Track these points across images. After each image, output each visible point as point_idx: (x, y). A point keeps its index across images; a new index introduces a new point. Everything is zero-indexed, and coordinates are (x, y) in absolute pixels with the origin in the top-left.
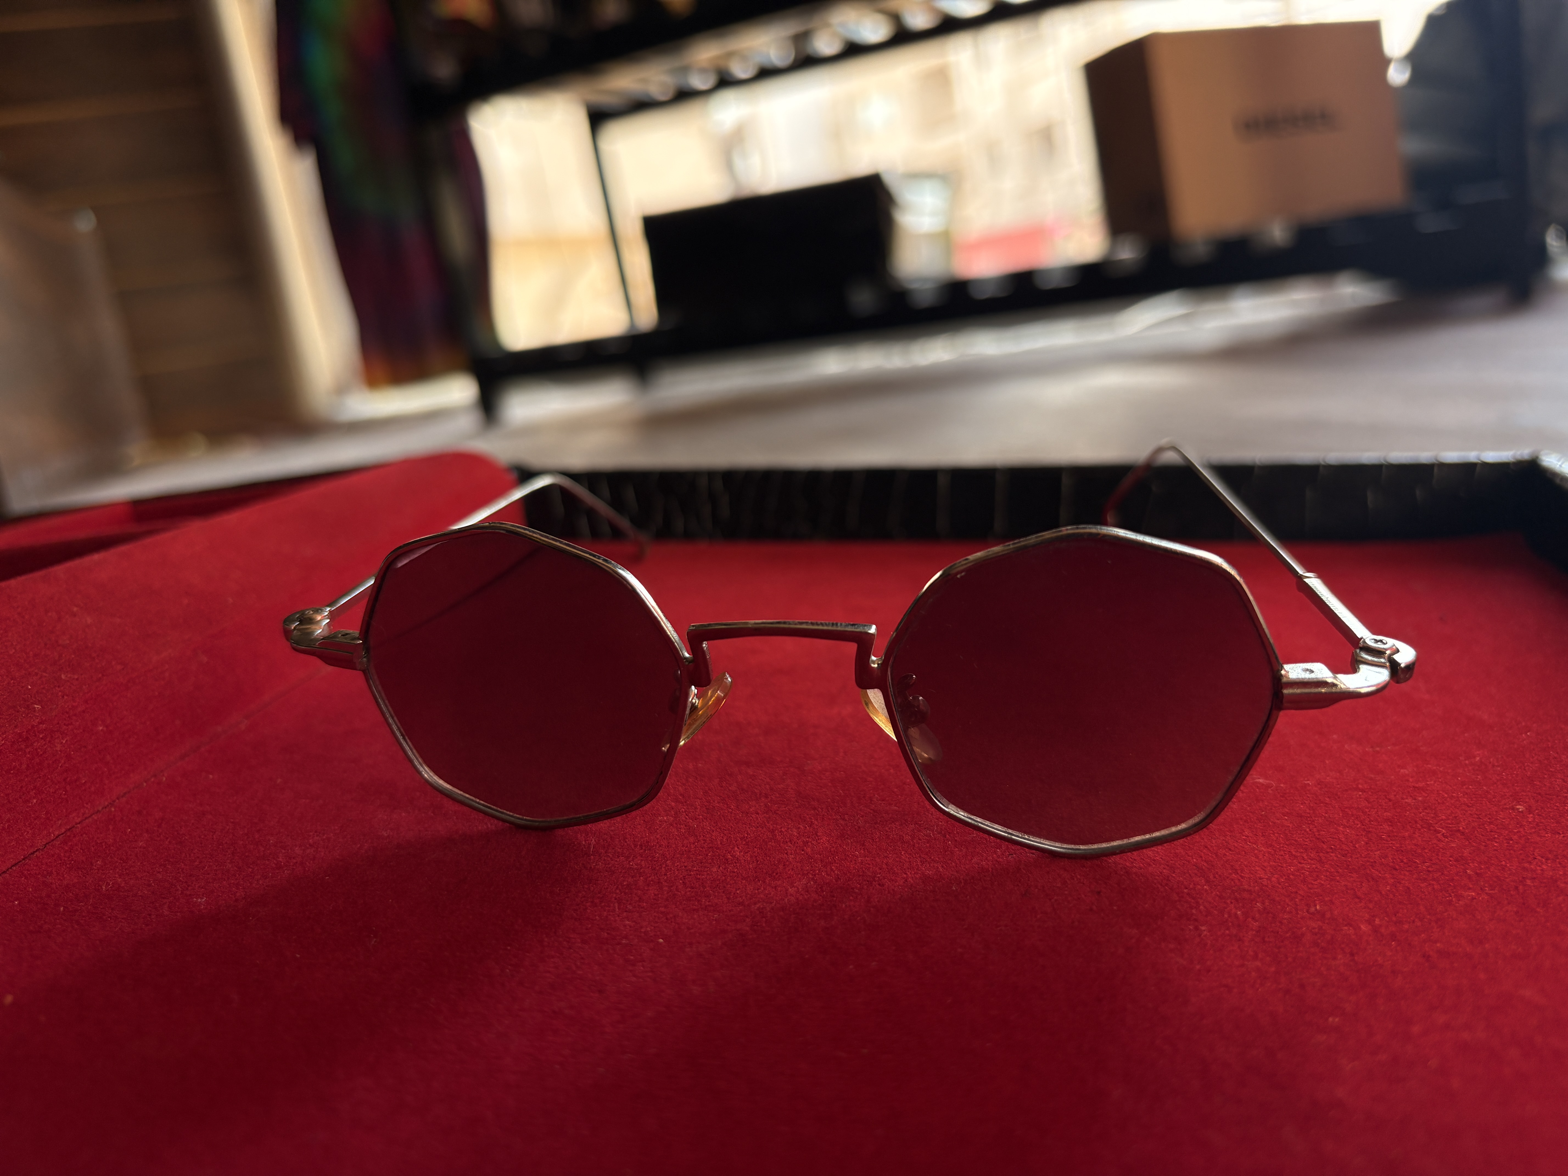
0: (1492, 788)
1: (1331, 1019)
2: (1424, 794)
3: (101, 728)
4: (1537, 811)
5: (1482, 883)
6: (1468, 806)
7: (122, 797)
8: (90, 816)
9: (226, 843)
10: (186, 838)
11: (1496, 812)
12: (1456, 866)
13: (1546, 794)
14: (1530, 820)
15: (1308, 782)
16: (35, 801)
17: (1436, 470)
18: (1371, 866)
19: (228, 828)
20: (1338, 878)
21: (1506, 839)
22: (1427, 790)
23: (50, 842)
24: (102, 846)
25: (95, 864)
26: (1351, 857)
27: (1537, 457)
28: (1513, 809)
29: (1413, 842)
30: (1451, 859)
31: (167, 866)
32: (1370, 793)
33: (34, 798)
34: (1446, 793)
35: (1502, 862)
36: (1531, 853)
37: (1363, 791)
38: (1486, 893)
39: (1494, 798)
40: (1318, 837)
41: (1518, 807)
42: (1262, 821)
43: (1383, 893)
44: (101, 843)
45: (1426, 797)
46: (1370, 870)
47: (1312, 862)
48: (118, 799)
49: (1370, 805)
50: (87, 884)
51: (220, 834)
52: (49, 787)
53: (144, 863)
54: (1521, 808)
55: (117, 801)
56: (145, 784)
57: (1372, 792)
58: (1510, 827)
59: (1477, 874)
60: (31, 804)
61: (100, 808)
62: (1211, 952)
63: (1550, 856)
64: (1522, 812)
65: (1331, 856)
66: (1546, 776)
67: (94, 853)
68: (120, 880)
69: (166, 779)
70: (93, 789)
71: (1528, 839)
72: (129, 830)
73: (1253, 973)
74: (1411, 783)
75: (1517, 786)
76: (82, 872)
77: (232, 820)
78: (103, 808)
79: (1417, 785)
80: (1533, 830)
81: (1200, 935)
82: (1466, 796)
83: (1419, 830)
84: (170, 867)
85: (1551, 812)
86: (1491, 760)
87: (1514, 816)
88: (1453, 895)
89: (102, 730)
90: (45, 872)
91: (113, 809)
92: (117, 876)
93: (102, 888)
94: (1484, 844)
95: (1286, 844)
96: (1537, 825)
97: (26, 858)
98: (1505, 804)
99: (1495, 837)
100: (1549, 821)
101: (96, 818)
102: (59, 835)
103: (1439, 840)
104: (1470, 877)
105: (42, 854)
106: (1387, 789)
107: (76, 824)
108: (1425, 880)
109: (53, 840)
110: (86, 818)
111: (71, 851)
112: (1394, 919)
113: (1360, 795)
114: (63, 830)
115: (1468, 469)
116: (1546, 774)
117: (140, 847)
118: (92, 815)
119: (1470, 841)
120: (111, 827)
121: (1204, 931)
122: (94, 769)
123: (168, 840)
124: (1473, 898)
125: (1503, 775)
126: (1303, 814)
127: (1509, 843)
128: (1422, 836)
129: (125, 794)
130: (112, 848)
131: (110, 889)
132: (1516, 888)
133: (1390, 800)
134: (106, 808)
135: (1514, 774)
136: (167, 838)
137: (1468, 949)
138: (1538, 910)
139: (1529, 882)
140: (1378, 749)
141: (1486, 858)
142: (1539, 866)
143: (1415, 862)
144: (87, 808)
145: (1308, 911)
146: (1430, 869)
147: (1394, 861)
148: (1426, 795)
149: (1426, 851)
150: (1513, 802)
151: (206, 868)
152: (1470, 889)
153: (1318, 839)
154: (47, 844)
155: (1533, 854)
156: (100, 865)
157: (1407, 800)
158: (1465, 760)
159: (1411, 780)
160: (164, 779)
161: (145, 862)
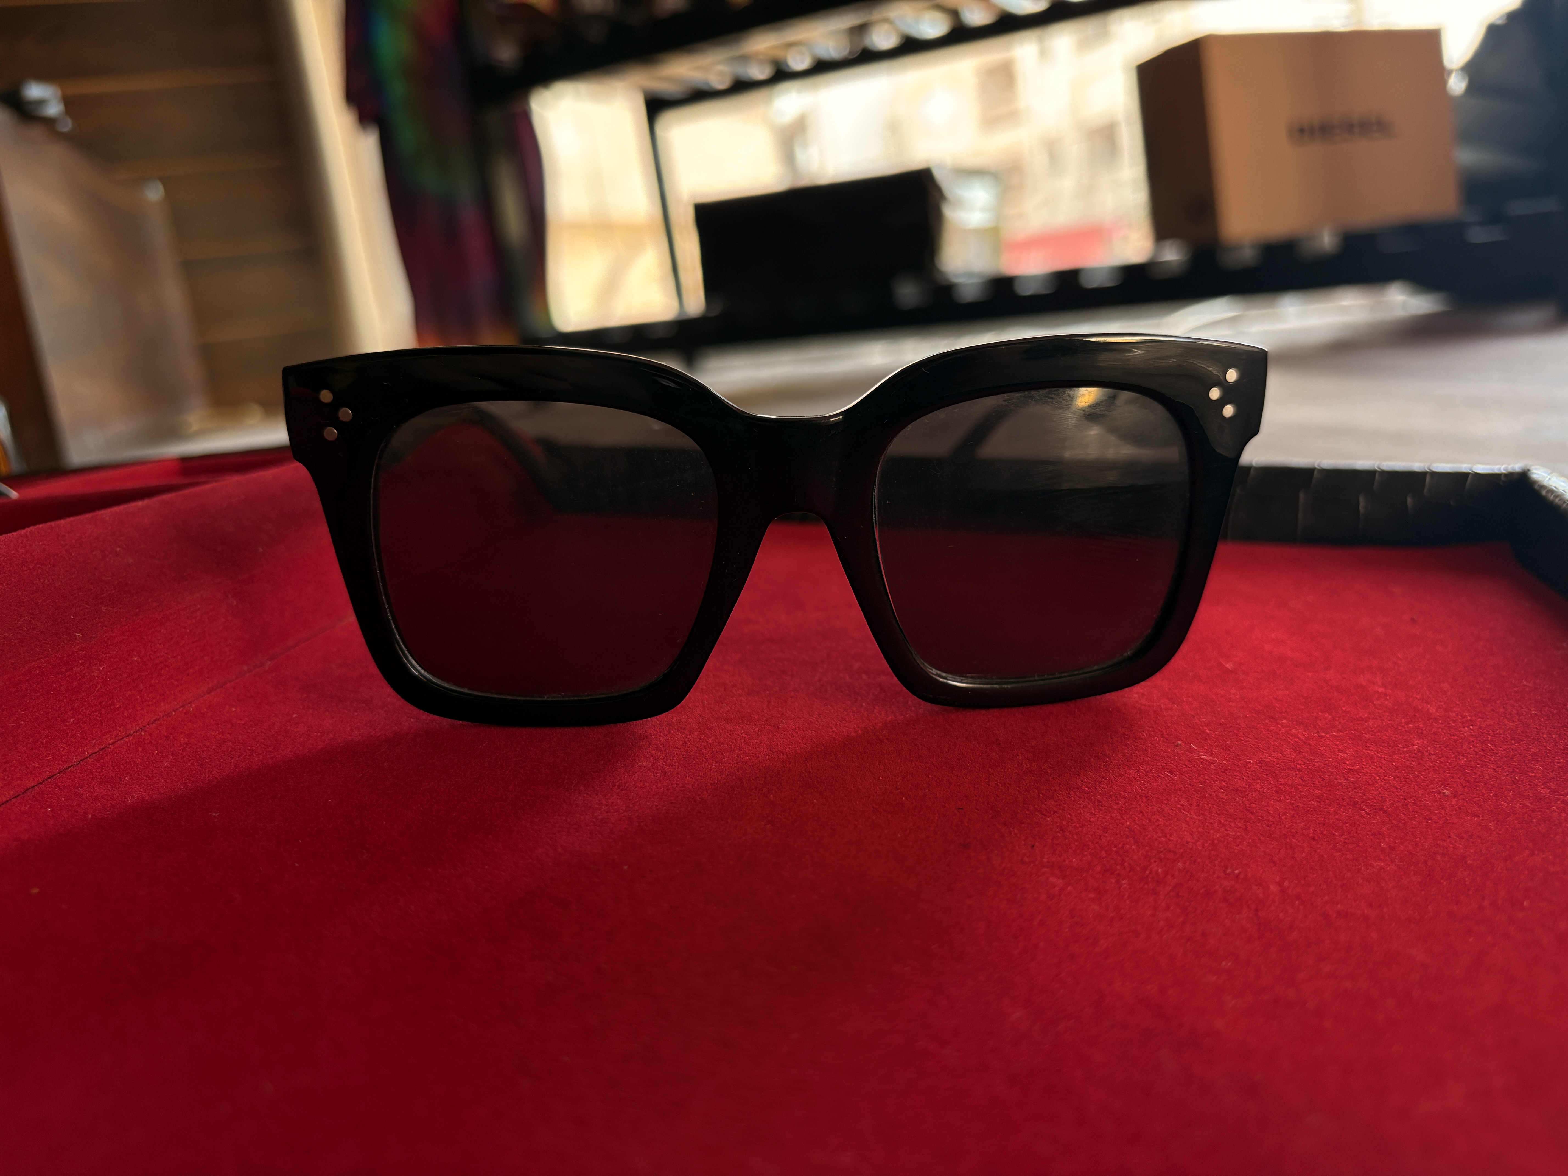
0: (1423, 773)
1: (1224, 963)
2: (1357, 776)
3: (135, 659)
4: (1462, 796)
5: (1393, 856)
6: (1397, 788)
7: (153, 723)
8: (121, 739)
9: (242, 767)
10: (207, 761)
11: (1422, 794)
12: (1372, 840)
13: (1475, 782)
14: (1453, 803)
15: (1250, 761)
16: (72, 720)
17: (1428, 479)
18: (1292, 835)
19: (245, 754)
20: (1258, 845)
21: (1425, 819)
22: (1361, 772)
23: (84, 759)
24: (131, 764)
25: (123, 780)
26: (1275, 828)
27: (1529, 470)
28: (1439, 793)
29: (1336, 817)
30: (1368, 833)
31: (188, 784)
32: (1306, 773)
33: (72, 718)
34: (1378, 776)
35: (1417, 838)
36: (1447, 832)
37: (1300, 770)
38: (1395, 865)
39: (1423, 782)
40: (1249, 809)
41: (1443, 791)
42: (1199, 793)
43: (1298, 859)
44: (130, 762)
45: (1359, 778)
46: (1290, 839)
47: (1238, 830)
48: (148, 724)
49: (1304, 783)
50: (115, 796)
51: (237, 759)
52: (85, 709)
53: (168, 781)
54: (1447, 792)
55: (148, 726)
56: (174, 713)
57: (1308, 772)
58: (1432, 808)
59: (1390, 847)
60: (68, 724)
61: (132, 732)
62: (1128, 902)
63: (1465, 836)
64: (1447, 796)
65: (1257, 825)
66: (1478, 766)
67: (123, 770)
68: (144, 794)
69: (193, 710)
70: (125, 714)
71: (1447, 820)
72: (156, 752)
73: (1162, 922)
74: (1348, 765)
75: (1448, 773)
76: (111, 785)
77: (249, 748)
78: (134, 732)
79: (1352, 768)
80: (1455, 812)
81: (1120, 888)
82: (1397, 779)
83: (1345, 806)
84: (190, 785)
85: (1475, 797)
86: (1429, 748)
87: (1437, 799)
88: (1363, 864)
89: (136, 661)
90: (77, 785)
91: (143, 734)
92: (142, 790)
93: (128, 800)
94: (1403, 822)
95: (1217, 814)
96: (1459, 808)
97: (62, 772)
98: (1432, 789)
99: (1416, 817)
100: (1471, 805)
101: (127, 740)
102: (93, 754)
103: (1362, 817)
104: (1383, 850)
105: (76, 770)
106: (1323, 770)
107: (109, 744)
108: (1340, 850)
109: (87, 758)
110: (119, 740)
111: (102, 768)
112: (1303, 882)
113: (1296, 774)
114: (97, 749)
115: (1459, 478)
116: (1479, 764)
117: (165, 767)
118: (123, 738)
119: (1391, 819)
120: (140, 749)
121: (1125, 884)
122: (127, 696)
123: (191, 762)
124: (1381, 868)
125: (1437, 763)
126: (1239, 789)
127: (1427, 822)
128: (1347, 812)
129: (155, 720)
130: (140, 766)
131: (135, 801)
132: (1426, 862)
133: (1323, 779)
134: (137, 732)
135: (1448, 762)
136: (190, 761)
137: (1366, 911)
138: (1442, 881)
139: (1438, 857)
140: (1323, 734)
141: (1402, 834)
142: (1452, 844)
143: (1334, 834)
144: (120, 731)
145: (1225, 872)
146: (1346, 841)
147: (1315, 832)
148: (1359, 777)
149: (1347, 825)
150: (1441, 786)
151: (223, 787)
152: (1380, 860)
153: (1248, 810)
154: (81, 760)
155: (1449, 833)
156: (128, 781)
157: (1339, 781)
158: (1404, 747)
159: (1347, 763)
160: (191, 709)
161: (168, 779)
